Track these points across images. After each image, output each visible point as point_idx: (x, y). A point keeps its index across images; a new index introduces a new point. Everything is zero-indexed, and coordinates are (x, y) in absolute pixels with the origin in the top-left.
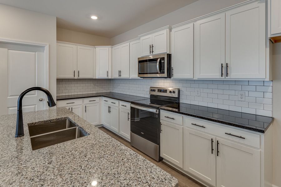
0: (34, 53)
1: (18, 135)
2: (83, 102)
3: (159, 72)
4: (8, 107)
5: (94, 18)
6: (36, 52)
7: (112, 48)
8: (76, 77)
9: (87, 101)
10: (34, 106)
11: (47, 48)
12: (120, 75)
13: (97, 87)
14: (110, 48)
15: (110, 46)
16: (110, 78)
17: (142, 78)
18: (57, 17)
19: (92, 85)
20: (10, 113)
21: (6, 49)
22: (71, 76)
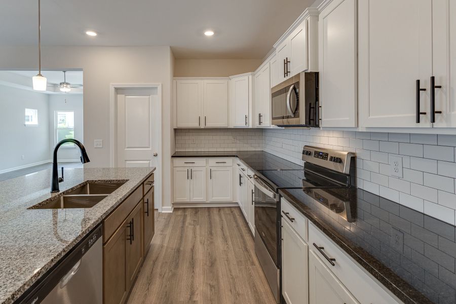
0: (148, 97)
1: (53, 190)
2: (207, 162)
3: (293, 116)
4: (126, 161)
5: (209, 33)
6: (150, 95)
7: (253, 75)
8: (202, 126)
9: (212, 161)
10: (149, 162)
11: (159, 88)
12: (260, 123)
13: (238, 142)
14: (250, 77)
15: (250, 73)
16: (251, 127)
17: (284, 128)
18: (170, 47)
19: (231, 137)
20: (127, 167)
21: (123, 96)
22: (195, 125)
